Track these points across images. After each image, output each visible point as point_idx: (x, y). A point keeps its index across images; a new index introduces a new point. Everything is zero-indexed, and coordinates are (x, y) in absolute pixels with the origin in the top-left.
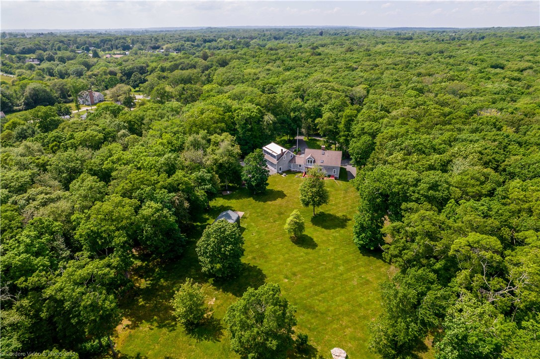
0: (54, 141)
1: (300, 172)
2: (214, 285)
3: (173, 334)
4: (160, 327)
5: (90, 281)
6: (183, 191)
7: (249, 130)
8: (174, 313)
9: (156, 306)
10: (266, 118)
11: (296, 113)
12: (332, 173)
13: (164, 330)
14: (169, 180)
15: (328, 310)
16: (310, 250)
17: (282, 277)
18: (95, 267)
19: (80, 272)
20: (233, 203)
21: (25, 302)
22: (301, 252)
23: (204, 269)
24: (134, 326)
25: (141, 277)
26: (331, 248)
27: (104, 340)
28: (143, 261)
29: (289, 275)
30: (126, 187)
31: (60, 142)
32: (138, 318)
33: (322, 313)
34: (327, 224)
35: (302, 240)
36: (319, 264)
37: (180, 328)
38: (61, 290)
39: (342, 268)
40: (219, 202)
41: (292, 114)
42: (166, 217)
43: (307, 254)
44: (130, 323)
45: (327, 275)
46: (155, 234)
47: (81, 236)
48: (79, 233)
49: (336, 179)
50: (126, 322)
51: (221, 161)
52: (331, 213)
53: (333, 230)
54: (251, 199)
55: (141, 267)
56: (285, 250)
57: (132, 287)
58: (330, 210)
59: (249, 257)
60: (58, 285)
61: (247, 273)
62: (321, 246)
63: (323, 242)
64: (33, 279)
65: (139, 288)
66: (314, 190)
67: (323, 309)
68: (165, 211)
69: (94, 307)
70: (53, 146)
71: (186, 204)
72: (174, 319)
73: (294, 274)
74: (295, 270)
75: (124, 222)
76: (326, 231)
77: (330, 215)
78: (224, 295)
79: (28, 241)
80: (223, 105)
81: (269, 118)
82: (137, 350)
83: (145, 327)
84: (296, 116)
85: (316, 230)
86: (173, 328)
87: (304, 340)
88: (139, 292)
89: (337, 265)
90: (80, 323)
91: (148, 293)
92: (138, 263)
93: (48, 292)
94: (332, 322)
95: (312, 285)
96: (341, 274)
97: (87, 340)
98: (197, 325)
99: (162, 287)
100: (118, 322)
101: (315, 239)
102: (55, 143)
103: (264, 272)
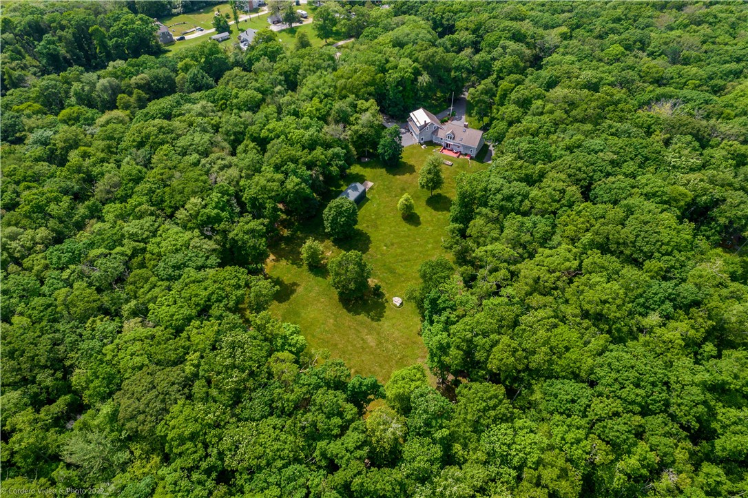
0: (222, 99)
1: (440, 145)
2: (333, 242)
3: (300, 270)
4: (293, 264)
5: (252, 232)
6: (320, 166)
7: (400, 92)
8: (301, 257)
9: (292, 250)
10: (420, 79)
11: (457, 74)
12: (469, 153)
13: (295, 266)
14: (309, 157)
15: (404, 274)
16: (413, 227)
17: (383, 244)
18: (254, 224)
19: (246, 227)
20: (366, 172)
21: (218, 237)
22: (406, 227)
23: (326, 230)
24: (277, 260)
25: (285, 227)
26: (430, 228)
27: (259, 266)
28: (287, 215)
29: (389, 244)
30: (277, 161)
31: (227, 100)
32: (280, 256)
33: (399, 275)
34: (438, 206)
35: (410, 217)
36: (415, 240)
37: (305, 267)
38: (237, 235)
39: (430, 246)
40: (356, 169)
41: (453, 74)
42: (303, 189)
43: (409, 230)
44: (274, 258)
45: (416, 249)
46: (295, 199)
47: (246, 199)
48: (246, 196)
49: (471, 158)
50: (272, 257)
51: (360, 132)
52: (448, 195)
53: (440, 213)
54: (384, 170)
55: (285, 220)
56: (394, 224)
57: (278, 234)
58: (447, 193)
59: (364, 225)
60: (235, 232)
61: (358, 238)
62: (423, 226)
63: (427, 222)
64: (222, 226)
65: (282, 235)
66: (430, 176)
67: (401, 273)
68: (303, 185)
69: (254, 247)
70: (222, 105)
71: (321, 178)
72: (302, 259)
73: (393, 244)
74: (394, 241)
75: (273, 194)
76: (434, 212)
77: (446, 198)
78: (338, 250)
79: (217, 200)
80: (378, 63)
81: (424, 79)
82: (278, 275)
83: (283, 262)
84: (456, 77)
85: (426, 210)
86: (300, 266)
87: (377, 288)
88: (282, 238)
89: (427, 242)
90: (246, 254)
91: (288, 240)
92: (284, 216)
93: (231, 235)
94: (403, 281)
95: (402, 254)
96: (427, 251)
97: (250, 264)
98: (316, 267)
99: (298, 238)
100: (268, 256)
101: (421, 219)
102: (223, 101)
103: (371, 239)
